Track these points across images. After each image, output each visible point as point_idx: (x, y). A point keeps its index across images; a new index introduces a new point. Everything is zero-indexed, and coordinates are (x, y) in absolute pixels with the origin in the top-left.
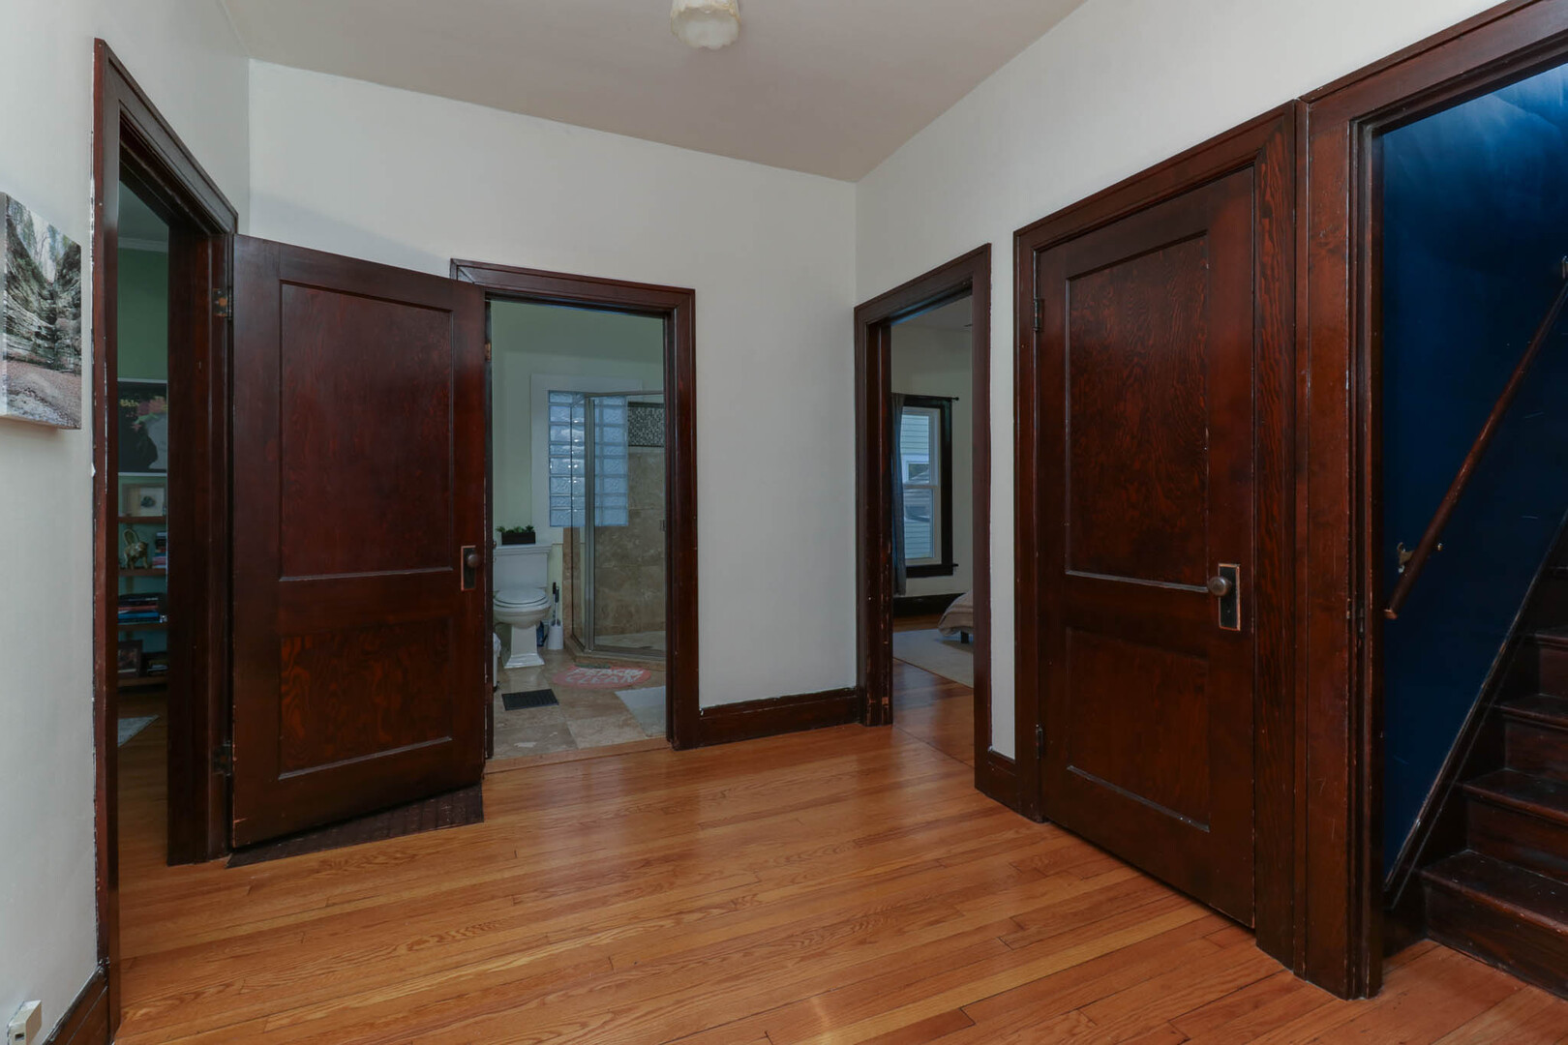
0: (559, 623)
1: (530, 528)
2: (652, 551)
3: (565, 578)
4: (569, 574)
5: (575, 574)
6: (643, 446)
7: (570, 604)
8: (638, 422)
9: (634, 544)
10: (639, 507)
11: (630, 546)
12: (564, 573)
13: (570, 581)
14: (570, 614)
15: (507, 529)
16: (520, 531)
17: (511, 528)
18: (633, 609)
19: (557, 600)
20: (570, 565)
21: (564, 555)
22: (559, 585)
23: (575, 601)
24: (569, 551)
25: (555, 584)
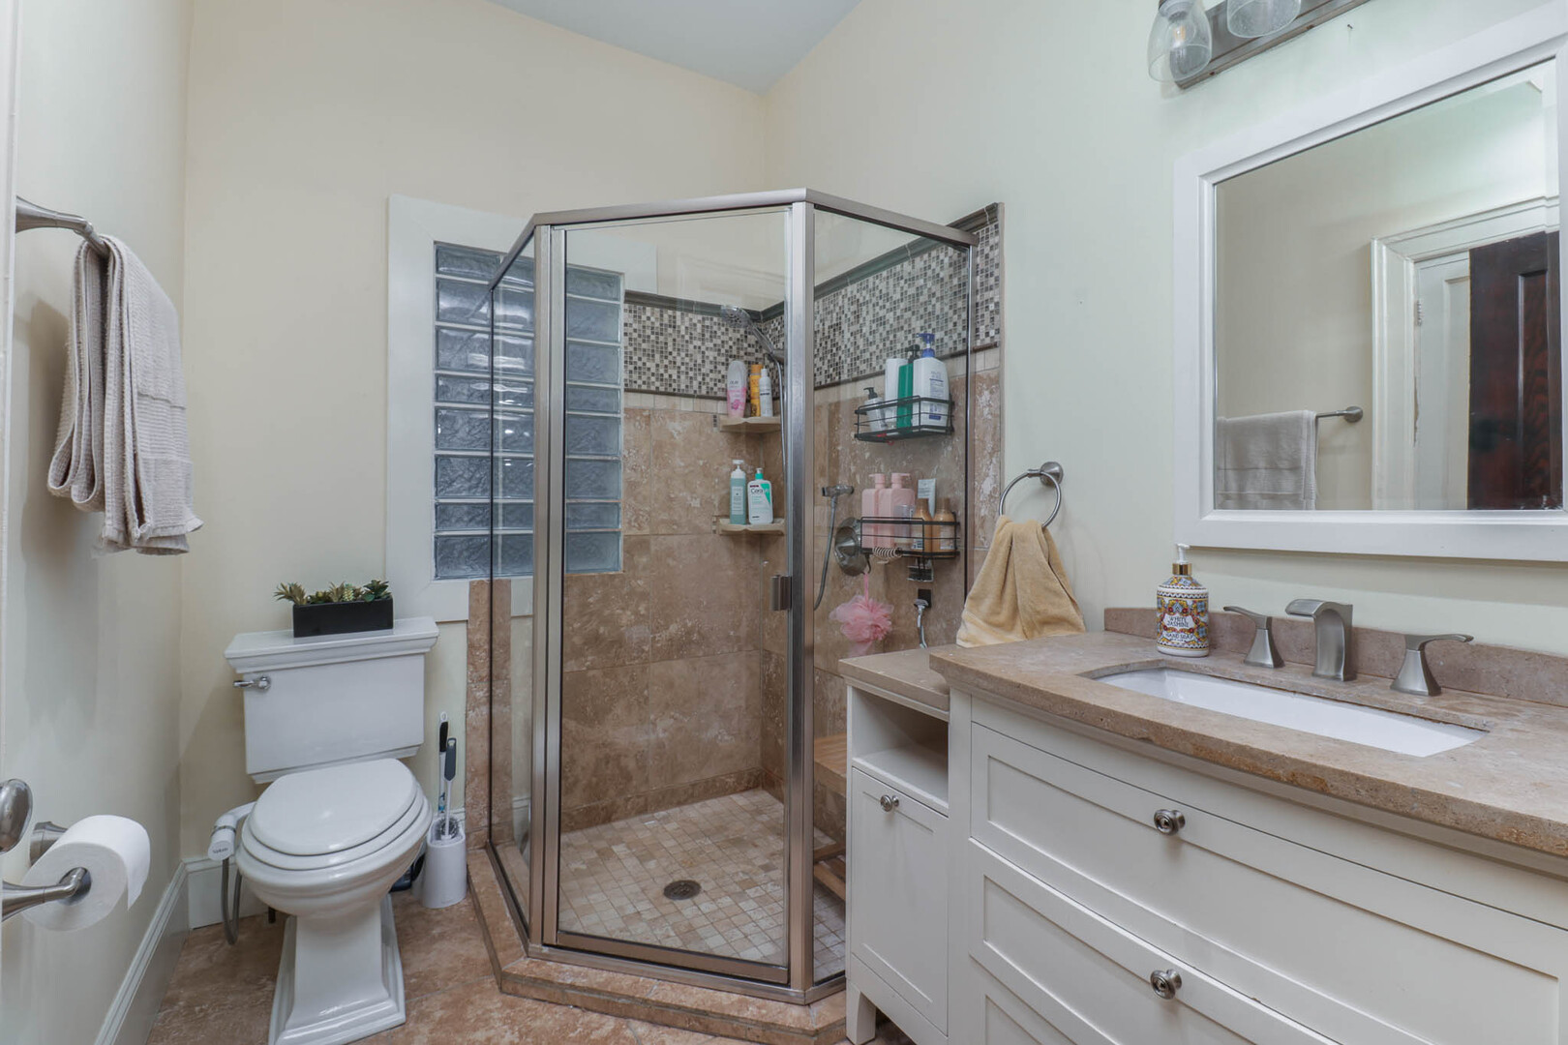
0: (453, 829)
1: (377, 588)
2: (673, 628)
3: (471, 703)
4: (481, 694)
5: (498, 692)
6: (657, 392)
7: (484, 769)
8: (647, 339)
9: (636, 613)
10: (646, 531)
11: (627, 617)
12: (469, 693)
13: (485, 710)
14: (483, 793)
15: (309, 593)
16: (349, 597)
17: (324, 588)
18: (631, 765)
19: (450, 773)
20: (485, 672)
21: (471, 647)
22: (457, 732)
23: (498, 759)
24: (482, 637)
25: (444, 728)
